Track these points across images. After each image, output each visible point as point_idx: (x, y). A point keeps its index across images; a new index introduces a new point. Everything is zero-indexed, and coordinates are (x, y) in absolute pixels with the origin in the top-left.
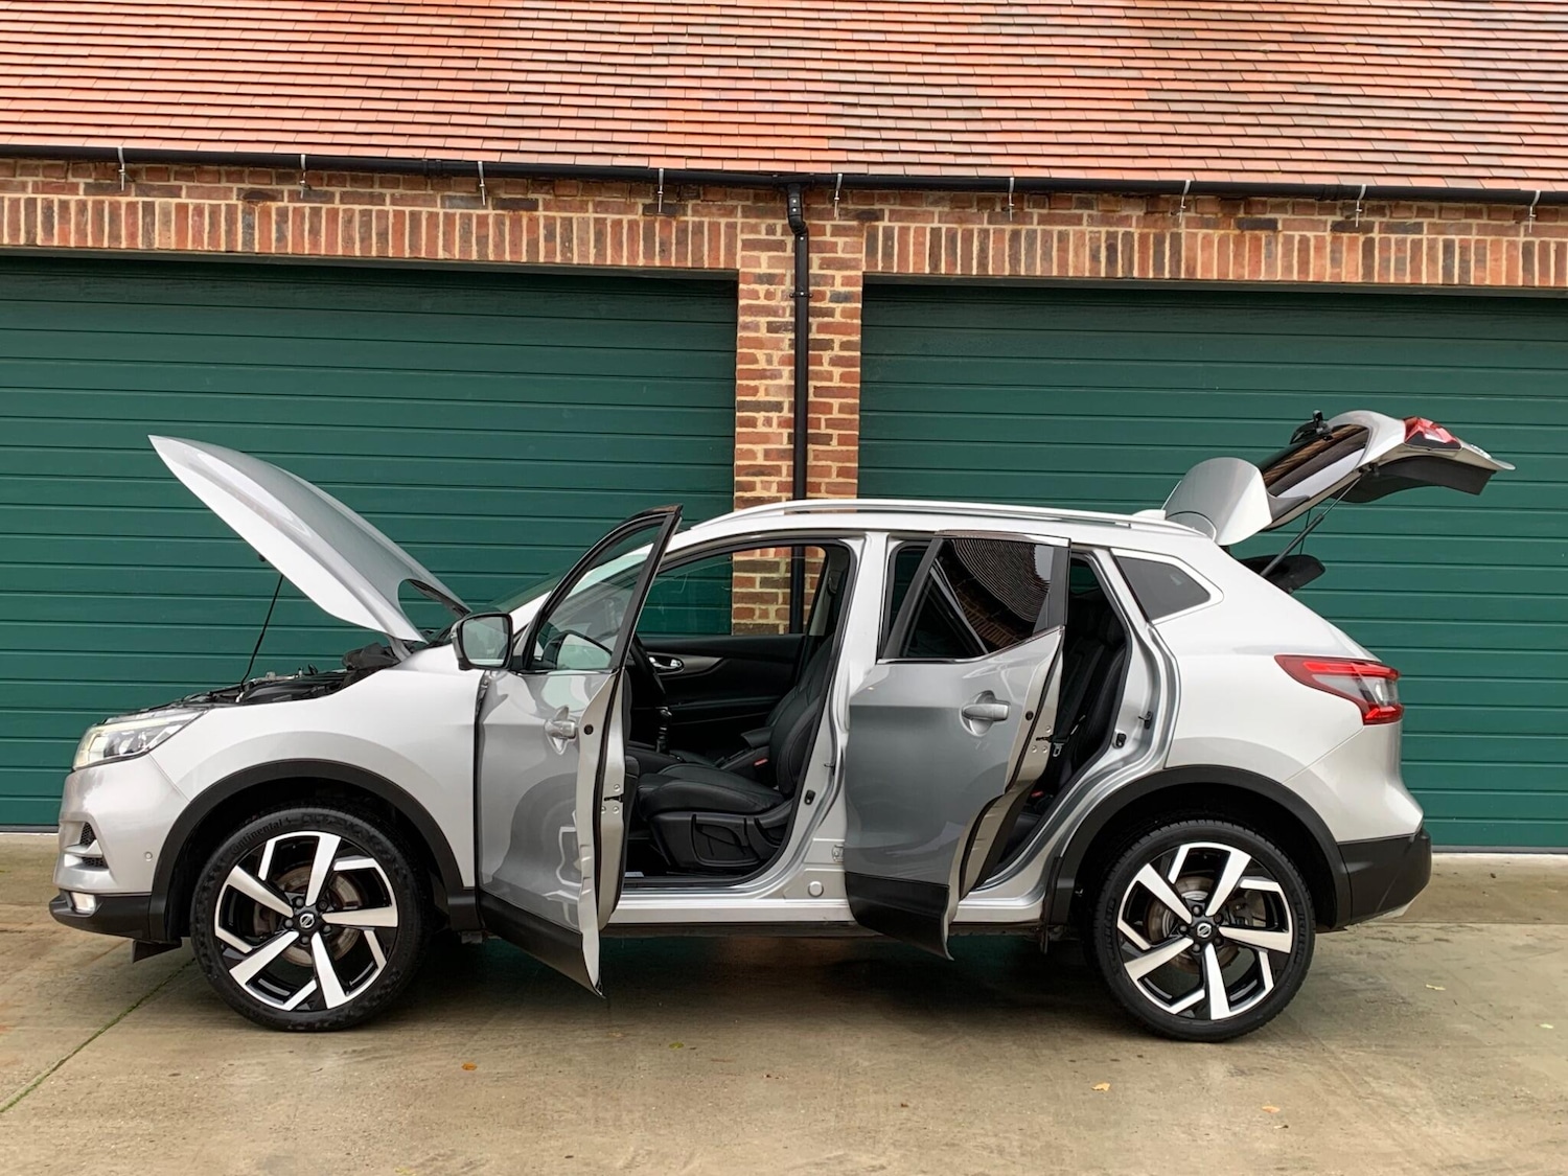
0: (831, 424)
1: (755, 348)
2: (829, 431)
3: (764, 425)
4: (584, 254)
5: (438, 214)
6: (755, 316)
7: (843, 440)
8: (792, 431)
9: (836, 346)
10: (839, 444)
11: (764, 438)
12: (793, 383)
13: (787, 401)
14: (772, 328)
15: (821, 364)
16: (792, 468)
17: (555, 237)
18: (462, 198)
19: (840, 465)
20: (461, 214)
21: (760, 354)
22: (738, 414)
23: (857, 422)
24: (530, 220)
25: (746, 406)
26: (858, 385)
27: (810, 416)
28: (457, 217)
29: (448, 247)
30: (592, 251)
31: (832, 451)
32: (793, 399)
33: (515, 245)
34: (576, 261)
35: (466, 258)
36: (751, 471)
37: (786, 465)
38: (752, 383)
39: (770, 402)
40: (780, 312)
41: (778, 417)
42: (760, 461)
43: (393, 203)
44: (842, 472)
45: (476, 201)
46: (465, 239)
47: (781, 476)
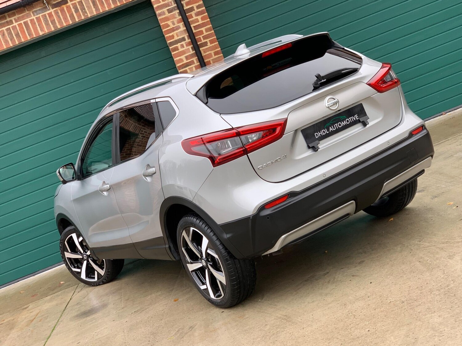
0: (205, 37)
1: (166, 21)
2: (205, 41)
3: (181, 48)
4: (91, 12)
5: (33, 19)
6: (162, 9)
7: (211, 42)
8: (192, 46)
9: (195, 8)
10: (211, 44)
11: (183, 53)
12: (185, 28)
13: (186, 35)
14: (170, 11)
15: (192, 17)
16: (197, 59)
17: (78, 10)
18: (39, 10)
20: (42, 16)
21: (169, 22)
22: (170, 48)
23: (214, 33)
24: (67, 7)
25: (172, 44)
26: (209, 20)
27: (196, 38)
28: (41, 17)
29: (42, 30)
30: (94, 9)
31: (209, 47)
32: (188, 34)
33: (66, 19)
34: (89, 16)
35: (50, 31)
36: (184, 66)
37: (195, 59)
38: (171, 34)
39: (180, 39)
40: (170, 4)
41: (185, 43)
42: (185, 61)
43: (16, 21)
44: (216, 53)
45: (45, 8)
46: (47, 24)
47: (195, 64)
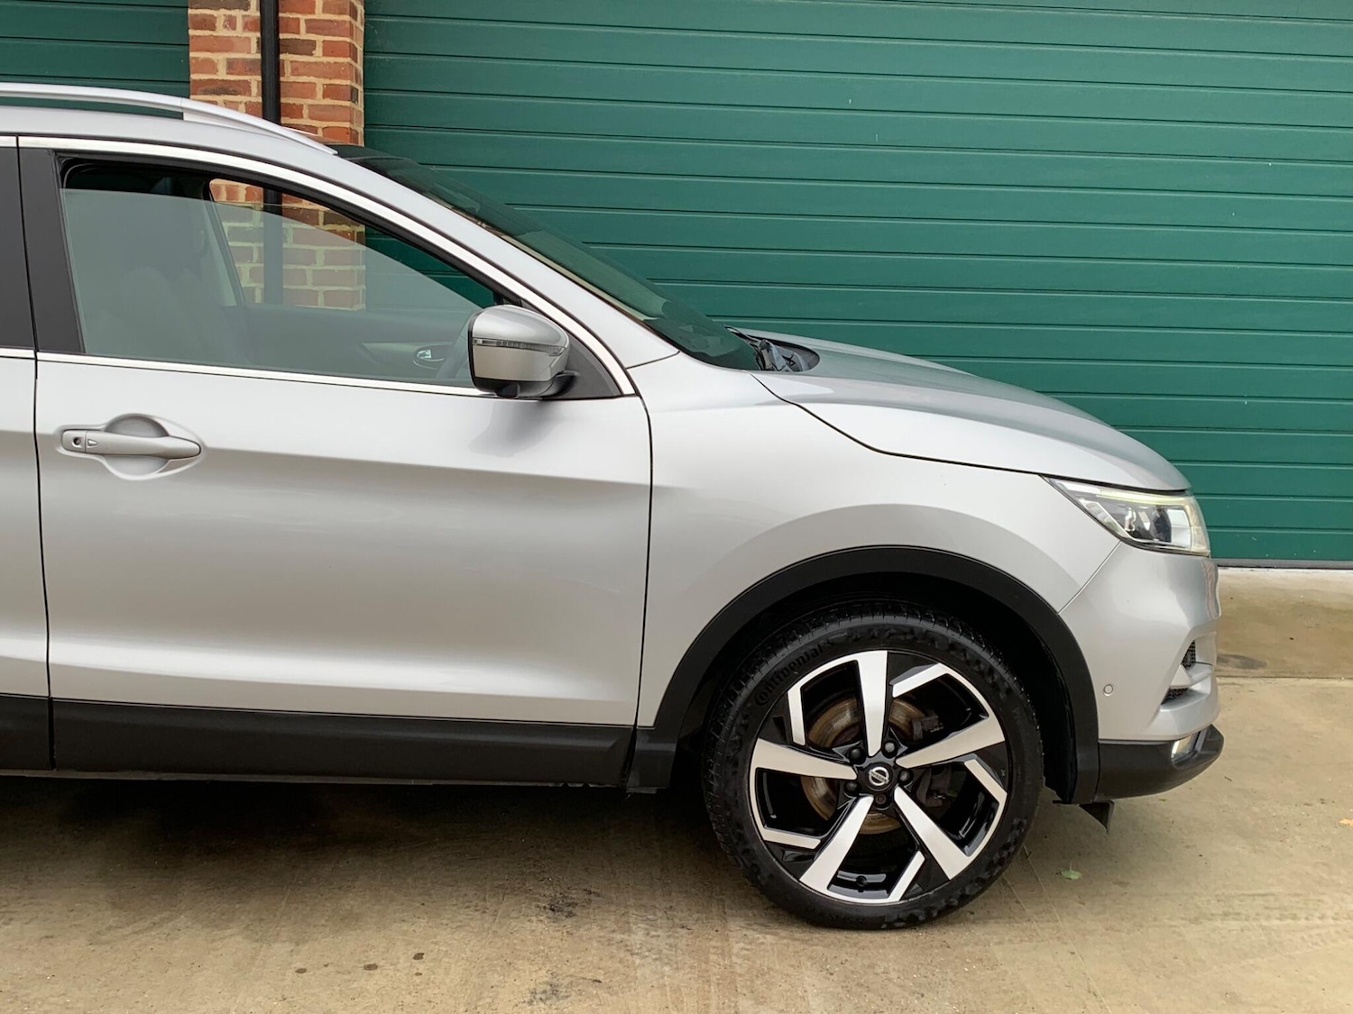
0: (313, 27)
2: (312, 37)
3: (225, 27)
7: (329, 49)
8: (260, 35)
11: (225, 45)
16: (260, 84)
19: (328, 81)
22: (190, 11)
23: (362, 29)
27: (281, 15)
31: (316, 63)
37: (255, 80)
41: (244, 16)
42: (222, 74)
44: (330, 92)
47: (250, 95)
